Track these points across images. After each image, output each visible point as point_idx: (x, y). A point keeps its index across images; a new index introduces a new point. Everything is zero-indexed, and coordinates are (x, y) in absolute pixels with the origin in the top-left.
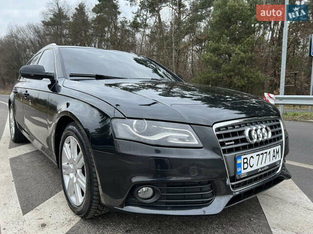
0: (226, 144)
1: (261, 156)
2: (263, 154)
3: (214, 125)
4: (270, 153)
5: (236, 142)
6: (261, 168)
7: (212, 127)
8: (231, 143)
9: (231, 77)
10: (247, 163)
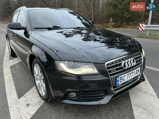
0: (112, 71)
1: (129, 75)
2: (130, 73)
3: (106, 63)
4: (134, 72)
5: (117, 69)
6: (129, 80)
7: (105, 64)
8: (114, 70)
9: (123, 12)
10: (122, 79)
